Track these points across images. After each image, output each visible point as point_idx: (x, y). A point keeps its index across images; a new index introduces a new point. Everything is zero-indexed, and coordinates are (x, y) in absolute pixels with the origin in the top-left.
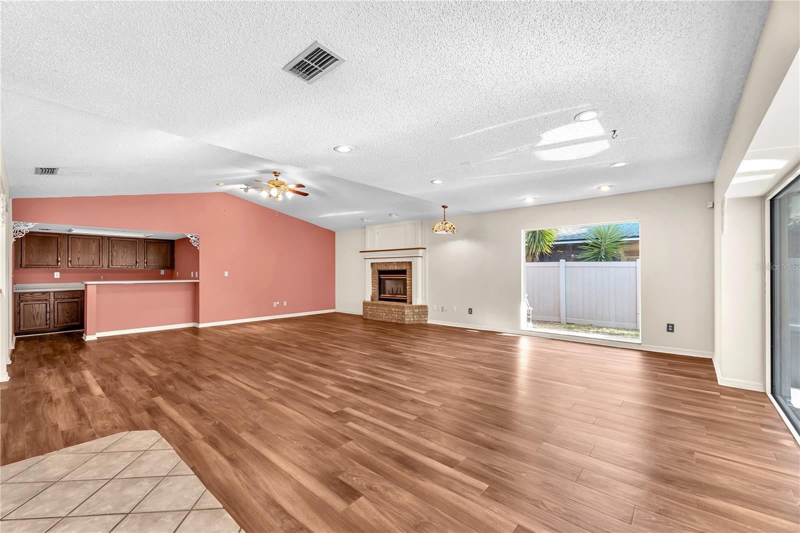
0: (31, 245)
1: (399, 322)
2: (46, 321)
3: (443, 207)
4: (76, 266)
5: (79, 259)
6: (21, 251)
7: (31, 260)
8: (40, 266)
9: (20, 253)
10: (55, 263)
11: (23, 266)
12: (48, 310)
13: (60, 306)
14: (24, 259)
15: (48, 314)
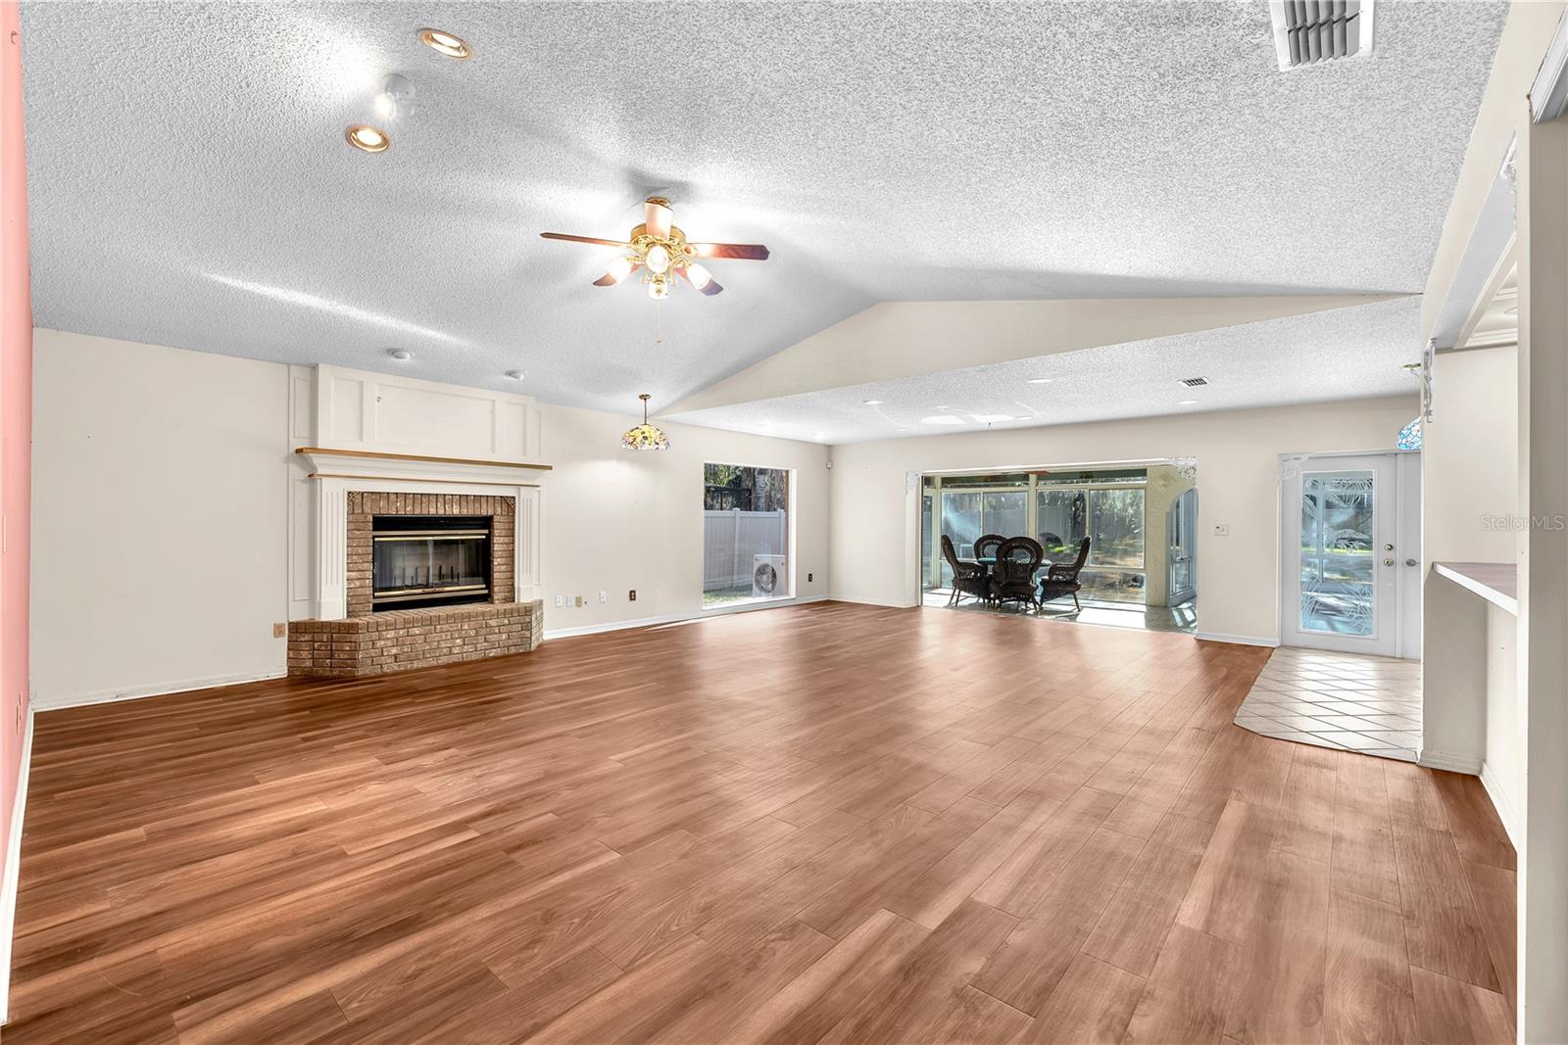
1: (513, 650)
3: (641, 397)
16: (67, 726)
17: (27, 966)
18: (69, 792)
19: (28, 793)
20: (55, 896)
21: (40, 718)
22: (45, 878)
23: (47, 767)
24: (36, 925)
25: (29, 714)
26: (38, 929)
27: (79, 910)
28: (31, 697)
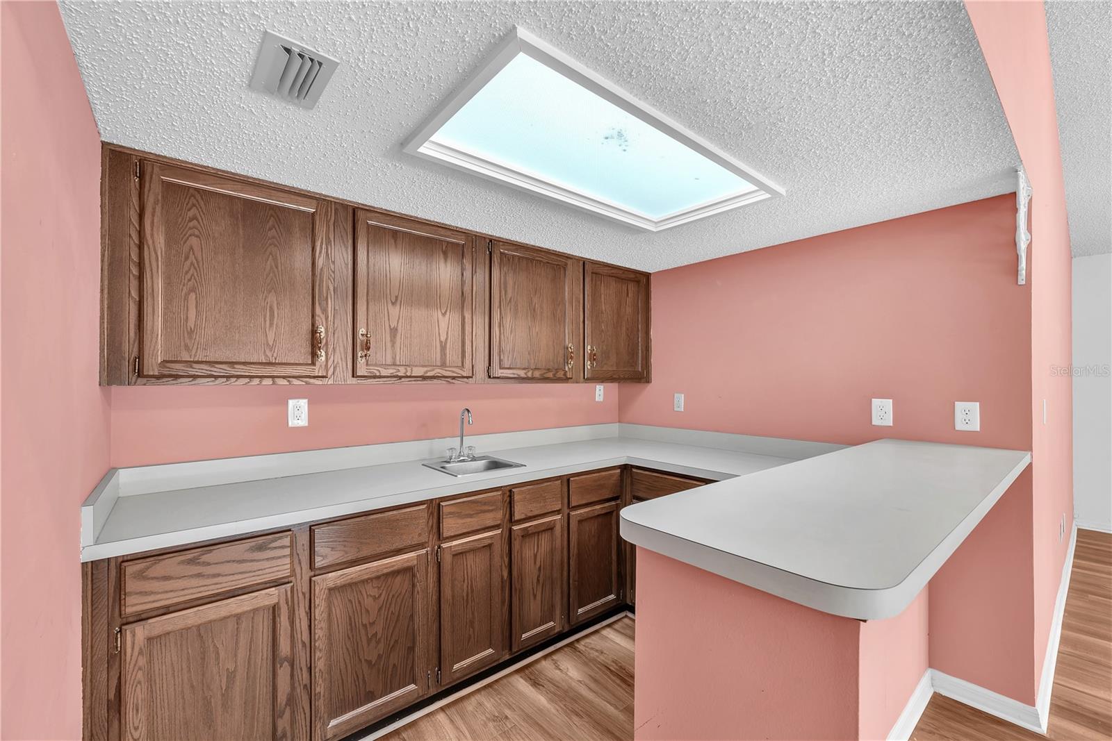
0: (194, 241)
2: (275, 715)
4: (386, 366)
5: (394, 331)
6: (141, 278)
7: (191, 332)
8: (239, 370)
9: (134, 284)
10: (303, 354)
11: (151, 367)
12: (284, 647)
13: (337, 601)
14: (156, 322)
15: (284, 673)
16: (1102, 546)
17: (1063, 708)
18: (1100, 598)
19: (1070, 586)
20: (1088, 671)
21: (1081, 533)
22: (1077, 652)
23: (1086, 572)
24: (1070, 683)
25: (1073, 527)
26: (1072, 687)
27: (1102, 692)
28: (1075, 516)
